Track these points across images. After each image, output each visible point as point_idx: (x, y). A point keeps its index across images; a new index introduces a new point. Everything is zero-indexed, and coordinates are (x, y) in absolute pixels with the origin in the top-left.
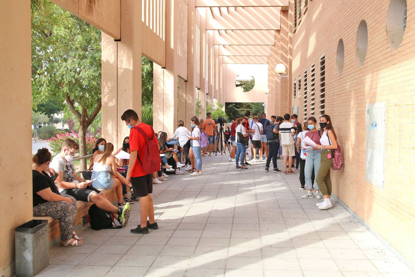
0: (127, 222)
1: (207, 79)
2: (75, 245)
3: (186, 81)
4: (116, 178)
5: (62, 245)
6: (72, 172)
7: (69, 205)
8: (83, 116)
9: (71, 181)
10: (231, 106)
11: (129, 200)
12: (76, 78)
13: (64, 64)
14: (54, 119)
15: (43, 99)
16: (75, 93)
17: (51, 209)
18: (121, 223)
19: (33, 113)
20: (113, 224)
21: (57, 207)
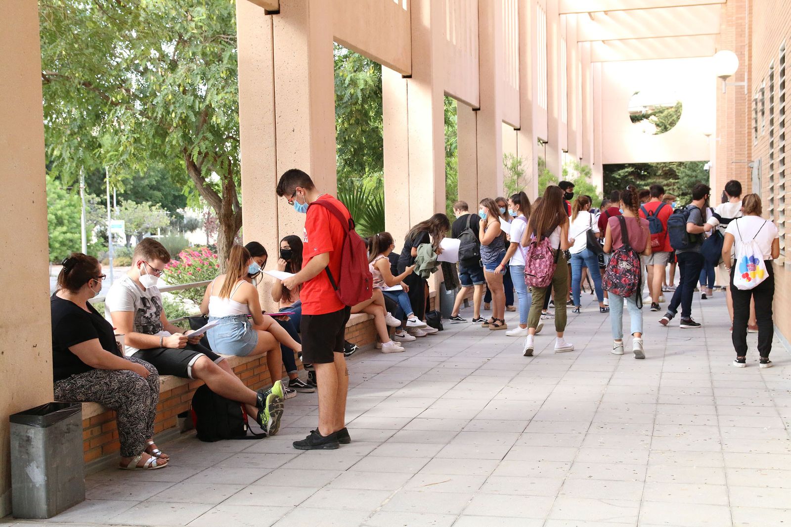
0: (277, 425)
1: (543, 104)
2: (152, 467)
3: (476, 110)
4: (266, 331)
5: (123, 467)
6: (155, 313)
7: (138, 380)
8: (226, 202)
9: (154, 332)
10: (622, 172)
11: (303, 384)
12: (197, 110)
14: (185, 221)
16: (199, 147)
17: (98, 386)
18: (264, 427)
19: (132, 206)
20: (245, 429)
21: (111, 383)
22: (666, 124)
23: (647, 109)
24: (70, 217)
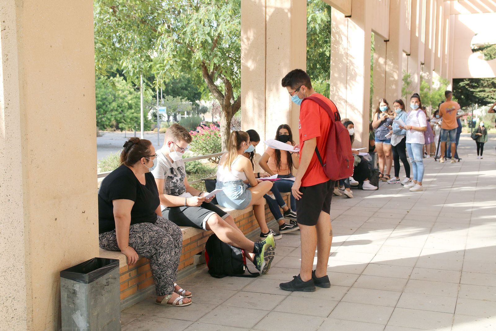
0: (268, 266)
1: (423, 40)
2: (178, 304)
3: (386, 41)
5: (158, 303)
8: (227, 98)
9: (180, 194)
10: (462, 84)
12: (213, 36)
13: (195, 15)
14: (200, 108)
15: (167, 70)
17: (134, 239)
18: (258, 267)
19: (171, 99)
20: (244, 269)
21: (144, 237)
22: (491, 54)
23: (474, 46)
24: (136, 105)
